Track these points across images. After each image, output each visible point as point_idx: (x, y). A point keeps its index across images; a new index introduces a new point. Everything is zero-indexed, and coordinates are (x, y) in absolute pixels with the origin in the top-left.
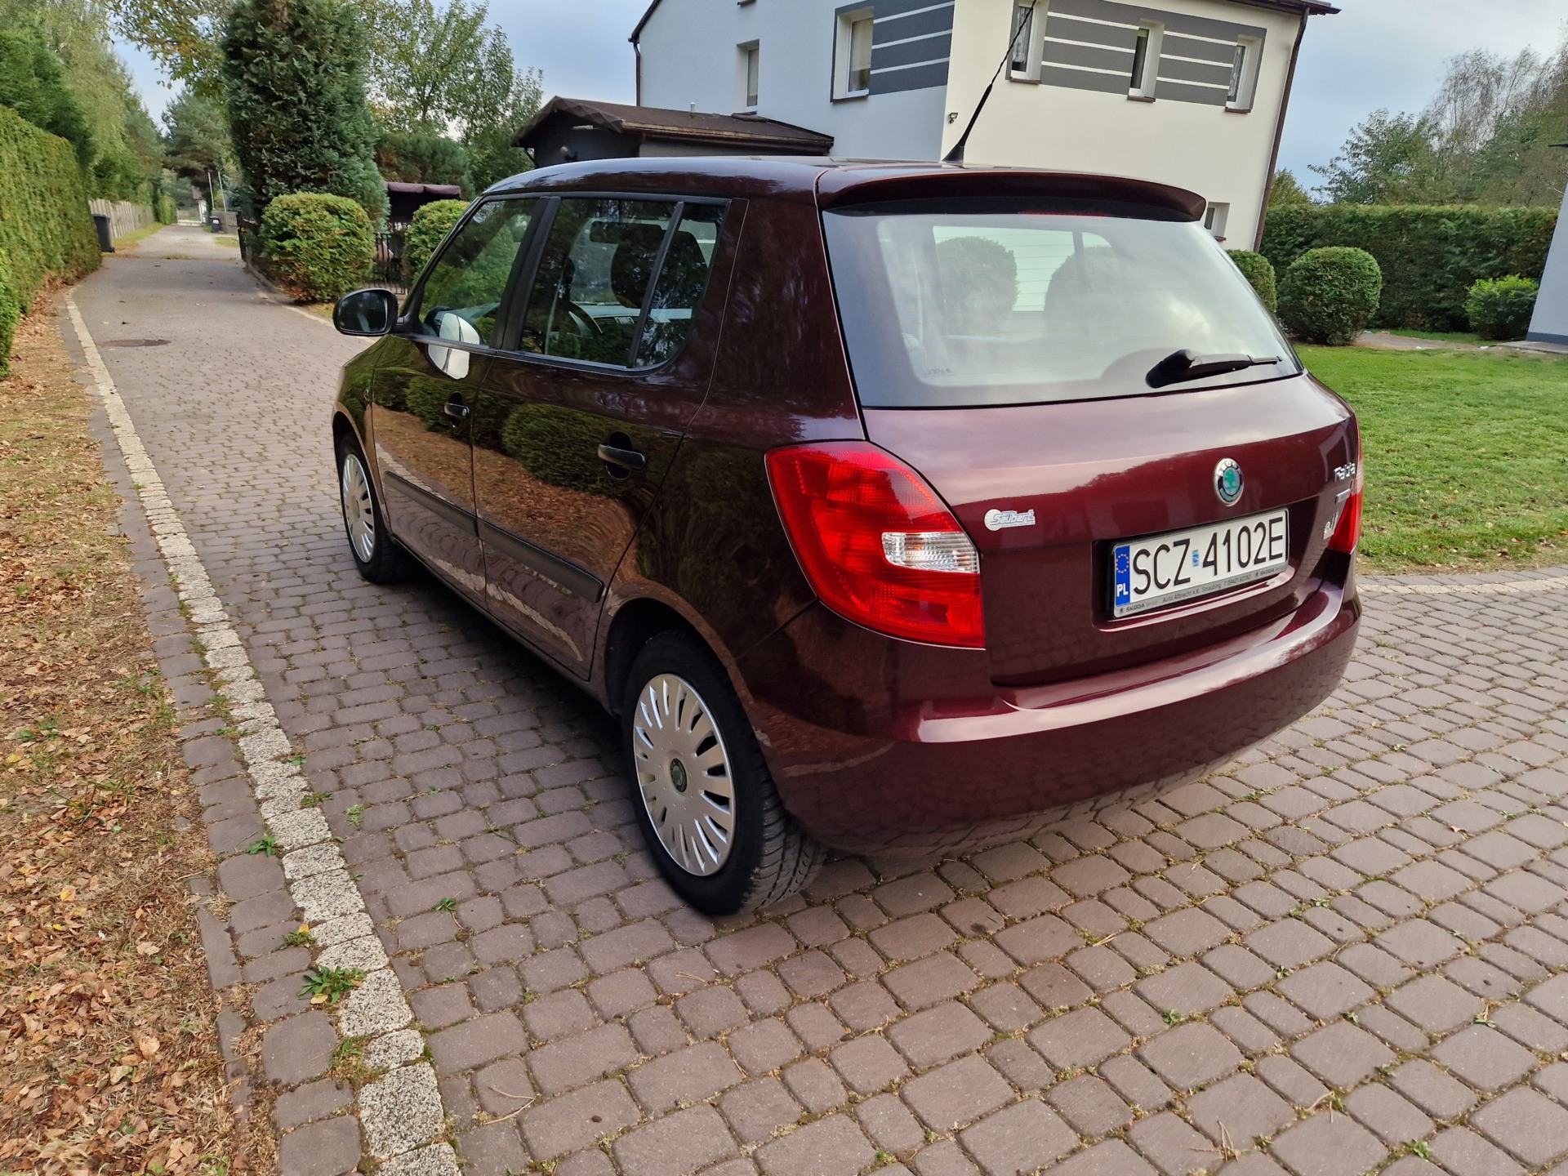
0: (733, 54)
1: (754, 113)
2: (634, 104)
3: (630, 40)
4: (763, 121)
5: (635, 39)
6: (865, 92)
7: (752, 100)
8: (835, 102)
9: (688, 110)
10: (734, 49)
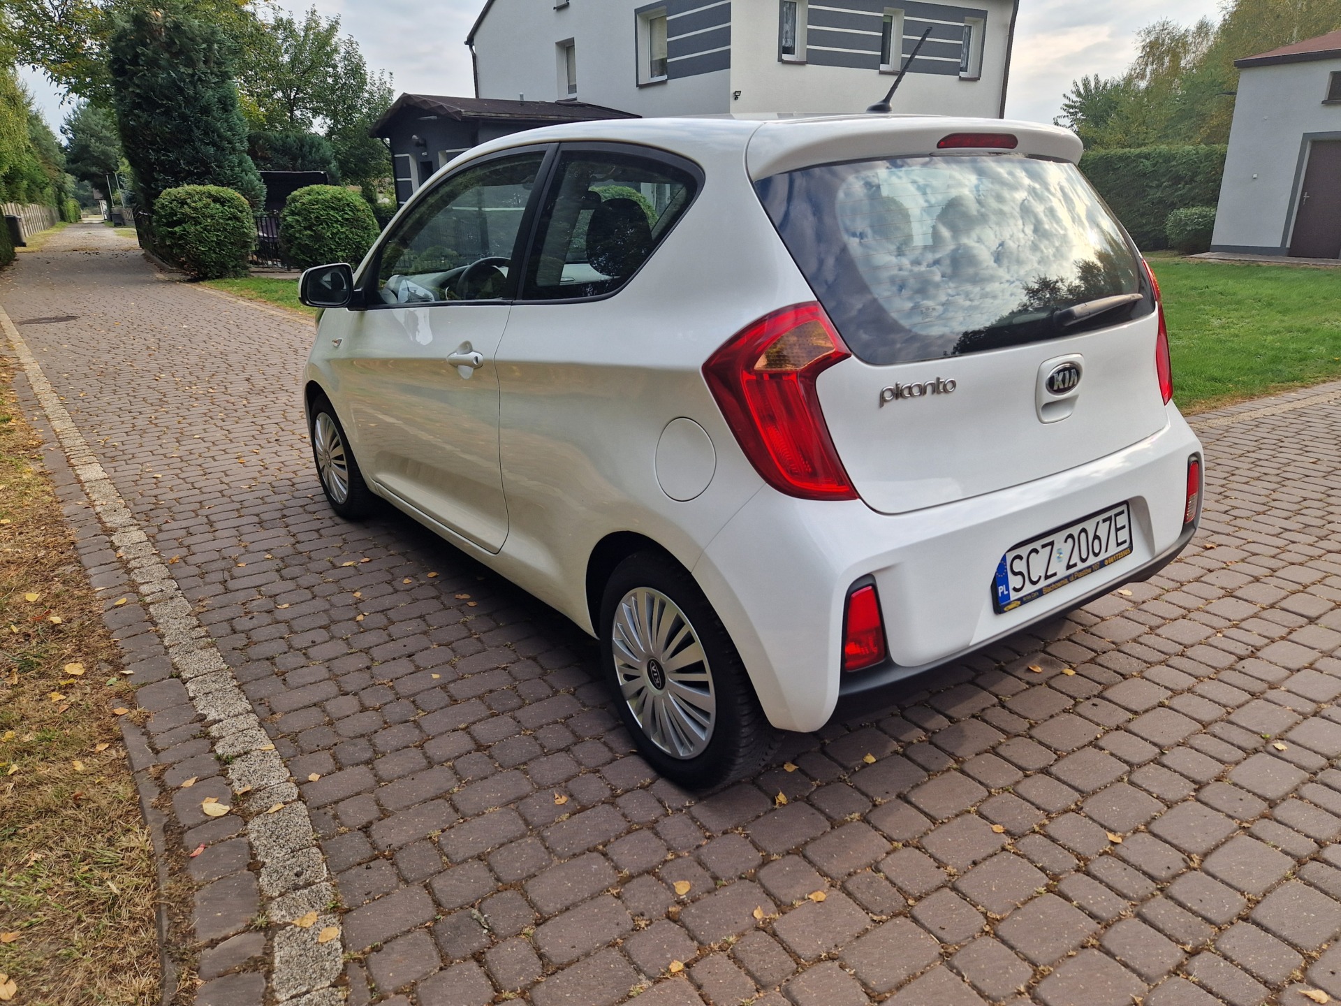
0: (553, 52)
1: (575, 99)
2: (474, 97)
3: (466, 43)
4: (583, 105)
5: (470, 42)
6: (665, 77)
7: (572, 88)
8: (641, 87)
9: (518, 99)
10: (554, 47)
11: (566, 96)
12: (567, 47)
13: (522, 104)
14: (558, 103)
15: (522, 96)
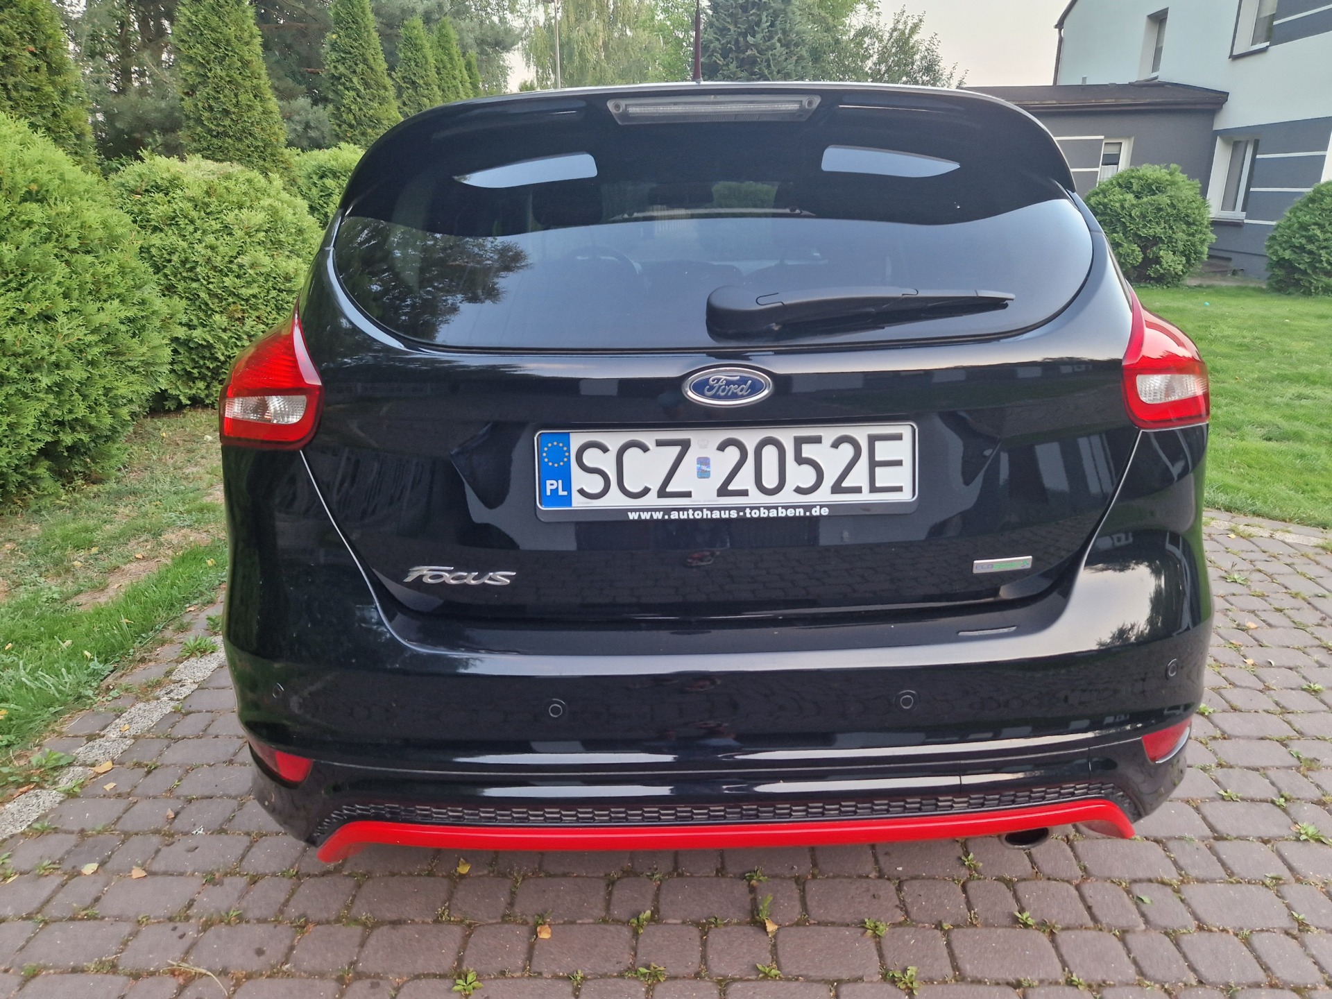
0: (1141, 24)
1: (1156, 78)
2: (1051, 83)
3: (1056, 27)
4: (1163, 85)
5: (1060, 25)
6: (1268, 44)
7: (1155, 67)
8: (1234, 58)
9: (1080, 83)
10: (1143, 21)
11: (1147, 75)
12: (1159, 19)
13: (1084, 89)
14: (1131, 84)
15: (1084, 79)
